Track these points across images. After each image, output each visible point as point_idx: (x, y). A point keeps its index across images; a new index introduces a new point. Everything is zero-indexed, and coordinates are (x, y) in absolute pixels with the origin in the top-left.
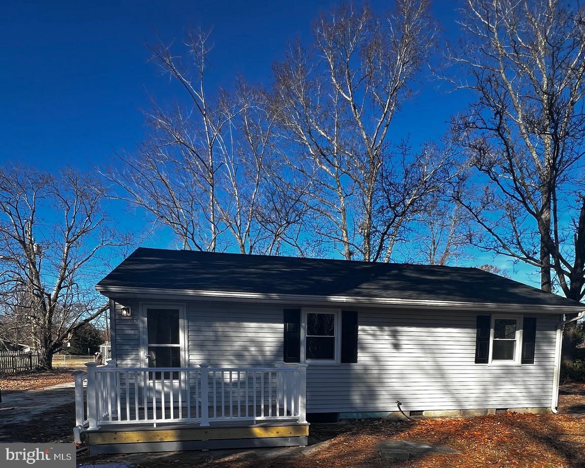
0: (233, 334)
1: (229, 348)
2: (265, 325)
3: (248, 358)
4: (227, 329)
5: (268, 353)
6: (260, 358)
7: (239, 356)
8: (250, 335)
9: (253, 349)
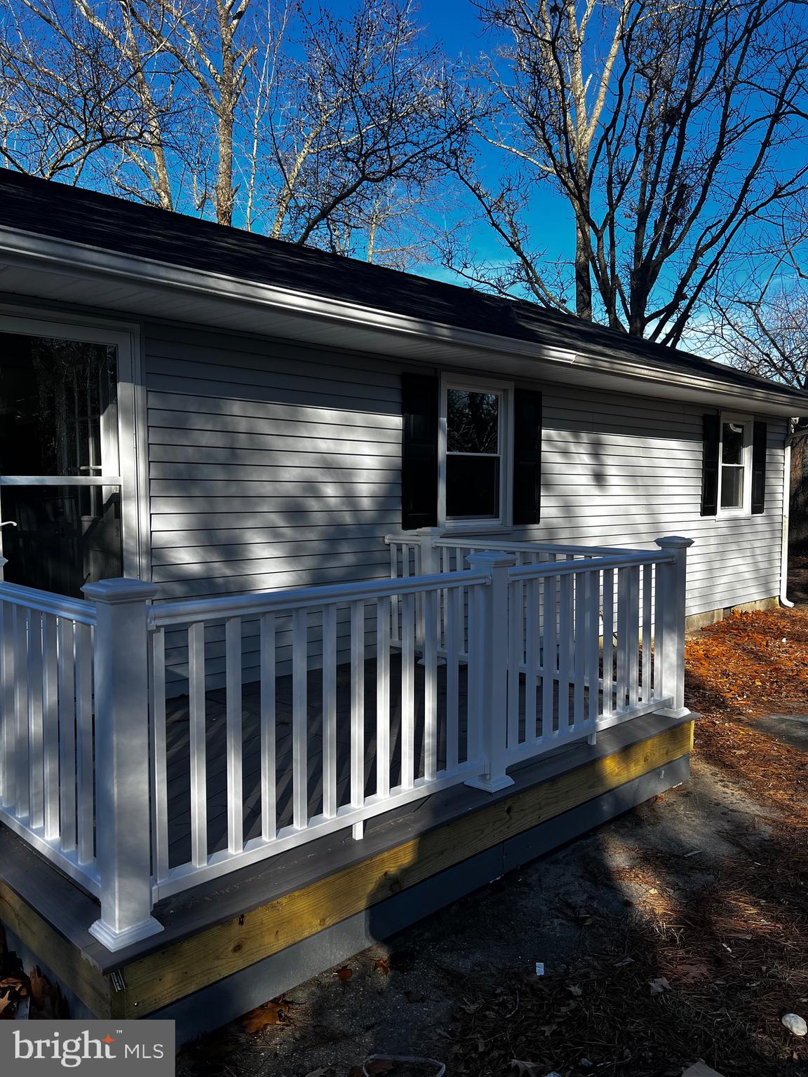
0: (279, 443)
1: (268, 489)
2: (358, 418)
3: (319, 518)
4: (264, 427)
5: (366, 503)
6: (348, 518)
7: (295, 512)
8: (323, 446)
9: (330, 490)
